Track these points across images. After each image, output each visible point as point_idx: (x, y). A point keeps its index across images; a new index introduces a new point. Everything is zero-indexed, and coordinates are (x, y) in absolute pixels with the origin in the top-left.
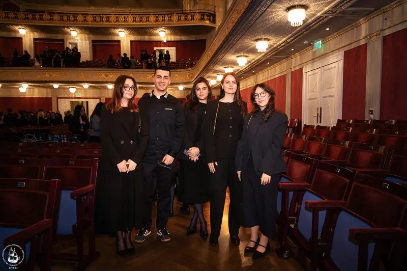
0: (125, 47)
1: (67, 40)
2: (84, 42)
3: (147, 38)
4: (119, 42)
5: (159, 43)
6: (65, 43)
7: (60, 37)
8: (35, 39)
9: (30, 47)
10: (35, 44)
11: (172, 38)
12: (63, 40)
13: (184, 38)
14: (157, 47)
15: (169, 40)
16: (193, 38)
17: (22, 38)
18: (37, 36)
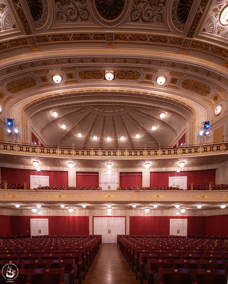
0: (146, 177)
1: (101, 172)
2: (114, 174)
3: (164, 169)
4: (141, 173)
5: (173, 174)
6: (99, 175)
7: (95, 170)
8: (77, 172)
9: (74, 178)
10: (77, 175)
12: (98, 173)
13: (195, 168)
14: (171, 176)
16: (204, 168)
17: (67, 172)
18: (79, 170)
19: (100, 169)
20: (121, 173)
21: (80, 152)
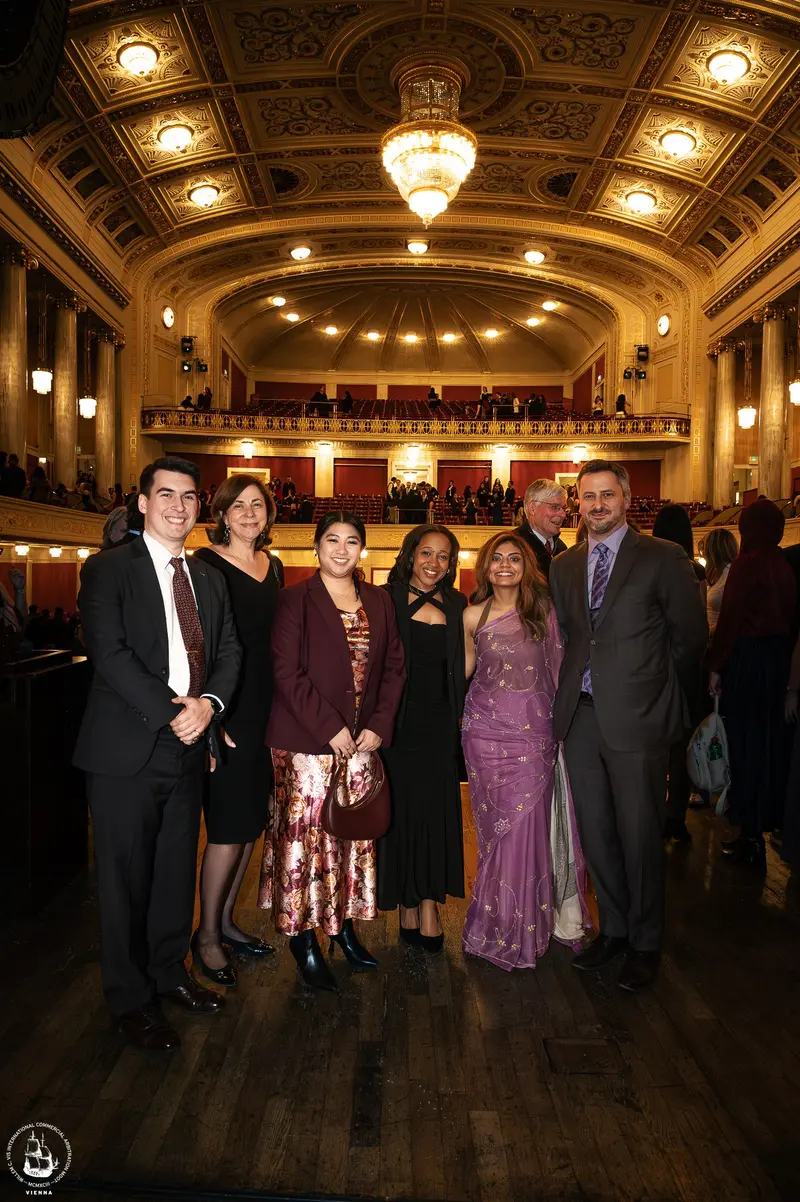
1: (393, 460)
3: (542, 456)
4: (489, 463)
5: (565, 466)
6: (389, 466)
7: (380, 454)
8: (336, 460)
9: (328, 475)
10: (336, 468)
12: (385, 461)
14: (561, 472)
16: (635, 456)
17: (314, 458)
18: (341, 454)
19: (391, 452)
20: (441, 462)
21: (350, 425)
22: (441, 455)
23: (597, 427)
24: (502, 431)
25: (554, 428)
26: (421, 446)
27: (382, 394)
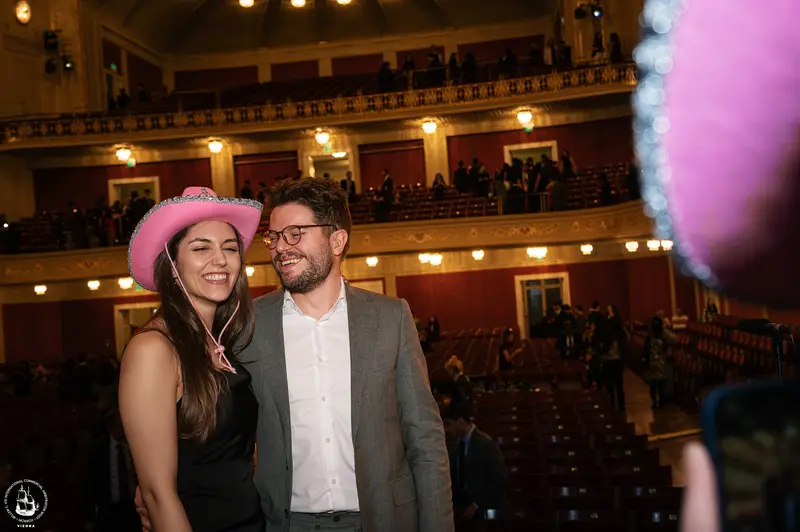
0: (436, 154)
1: (303, 150)
3: (485, 126)
4: (420, 142)
5: (518, 135)
6: (299, 158)
7: (288, 146)
8: (236, 158)
9: (227, 175)
10: (236, 167)
11: (547, 120)
12: (294, 153)
13: (576, 117)
14: (511, 144)
15: (540, 124)
16: (600, 115)
17: (208, 159)
18: (240, 150)
19: (301, 142)
20: (361, 147)
21: (237, 116)
22: (360, 139)
23: (536, 84)
24: (422, 102)
25: (483, 91)
26: (331, 131)
27: (326, 70)
